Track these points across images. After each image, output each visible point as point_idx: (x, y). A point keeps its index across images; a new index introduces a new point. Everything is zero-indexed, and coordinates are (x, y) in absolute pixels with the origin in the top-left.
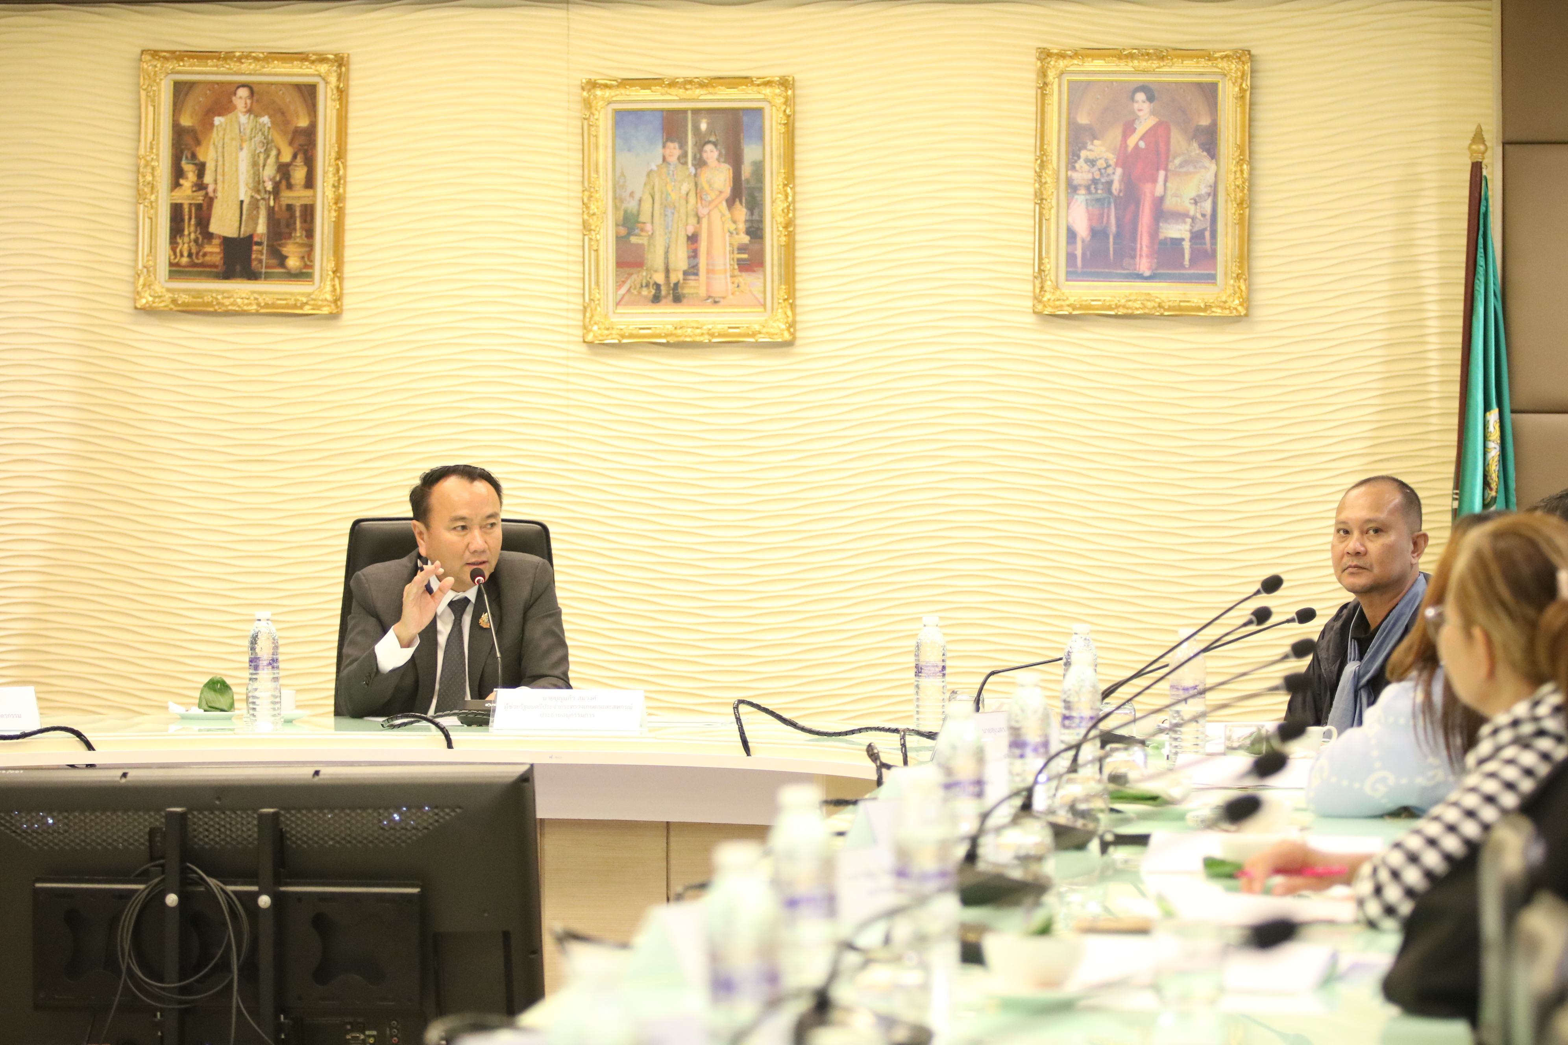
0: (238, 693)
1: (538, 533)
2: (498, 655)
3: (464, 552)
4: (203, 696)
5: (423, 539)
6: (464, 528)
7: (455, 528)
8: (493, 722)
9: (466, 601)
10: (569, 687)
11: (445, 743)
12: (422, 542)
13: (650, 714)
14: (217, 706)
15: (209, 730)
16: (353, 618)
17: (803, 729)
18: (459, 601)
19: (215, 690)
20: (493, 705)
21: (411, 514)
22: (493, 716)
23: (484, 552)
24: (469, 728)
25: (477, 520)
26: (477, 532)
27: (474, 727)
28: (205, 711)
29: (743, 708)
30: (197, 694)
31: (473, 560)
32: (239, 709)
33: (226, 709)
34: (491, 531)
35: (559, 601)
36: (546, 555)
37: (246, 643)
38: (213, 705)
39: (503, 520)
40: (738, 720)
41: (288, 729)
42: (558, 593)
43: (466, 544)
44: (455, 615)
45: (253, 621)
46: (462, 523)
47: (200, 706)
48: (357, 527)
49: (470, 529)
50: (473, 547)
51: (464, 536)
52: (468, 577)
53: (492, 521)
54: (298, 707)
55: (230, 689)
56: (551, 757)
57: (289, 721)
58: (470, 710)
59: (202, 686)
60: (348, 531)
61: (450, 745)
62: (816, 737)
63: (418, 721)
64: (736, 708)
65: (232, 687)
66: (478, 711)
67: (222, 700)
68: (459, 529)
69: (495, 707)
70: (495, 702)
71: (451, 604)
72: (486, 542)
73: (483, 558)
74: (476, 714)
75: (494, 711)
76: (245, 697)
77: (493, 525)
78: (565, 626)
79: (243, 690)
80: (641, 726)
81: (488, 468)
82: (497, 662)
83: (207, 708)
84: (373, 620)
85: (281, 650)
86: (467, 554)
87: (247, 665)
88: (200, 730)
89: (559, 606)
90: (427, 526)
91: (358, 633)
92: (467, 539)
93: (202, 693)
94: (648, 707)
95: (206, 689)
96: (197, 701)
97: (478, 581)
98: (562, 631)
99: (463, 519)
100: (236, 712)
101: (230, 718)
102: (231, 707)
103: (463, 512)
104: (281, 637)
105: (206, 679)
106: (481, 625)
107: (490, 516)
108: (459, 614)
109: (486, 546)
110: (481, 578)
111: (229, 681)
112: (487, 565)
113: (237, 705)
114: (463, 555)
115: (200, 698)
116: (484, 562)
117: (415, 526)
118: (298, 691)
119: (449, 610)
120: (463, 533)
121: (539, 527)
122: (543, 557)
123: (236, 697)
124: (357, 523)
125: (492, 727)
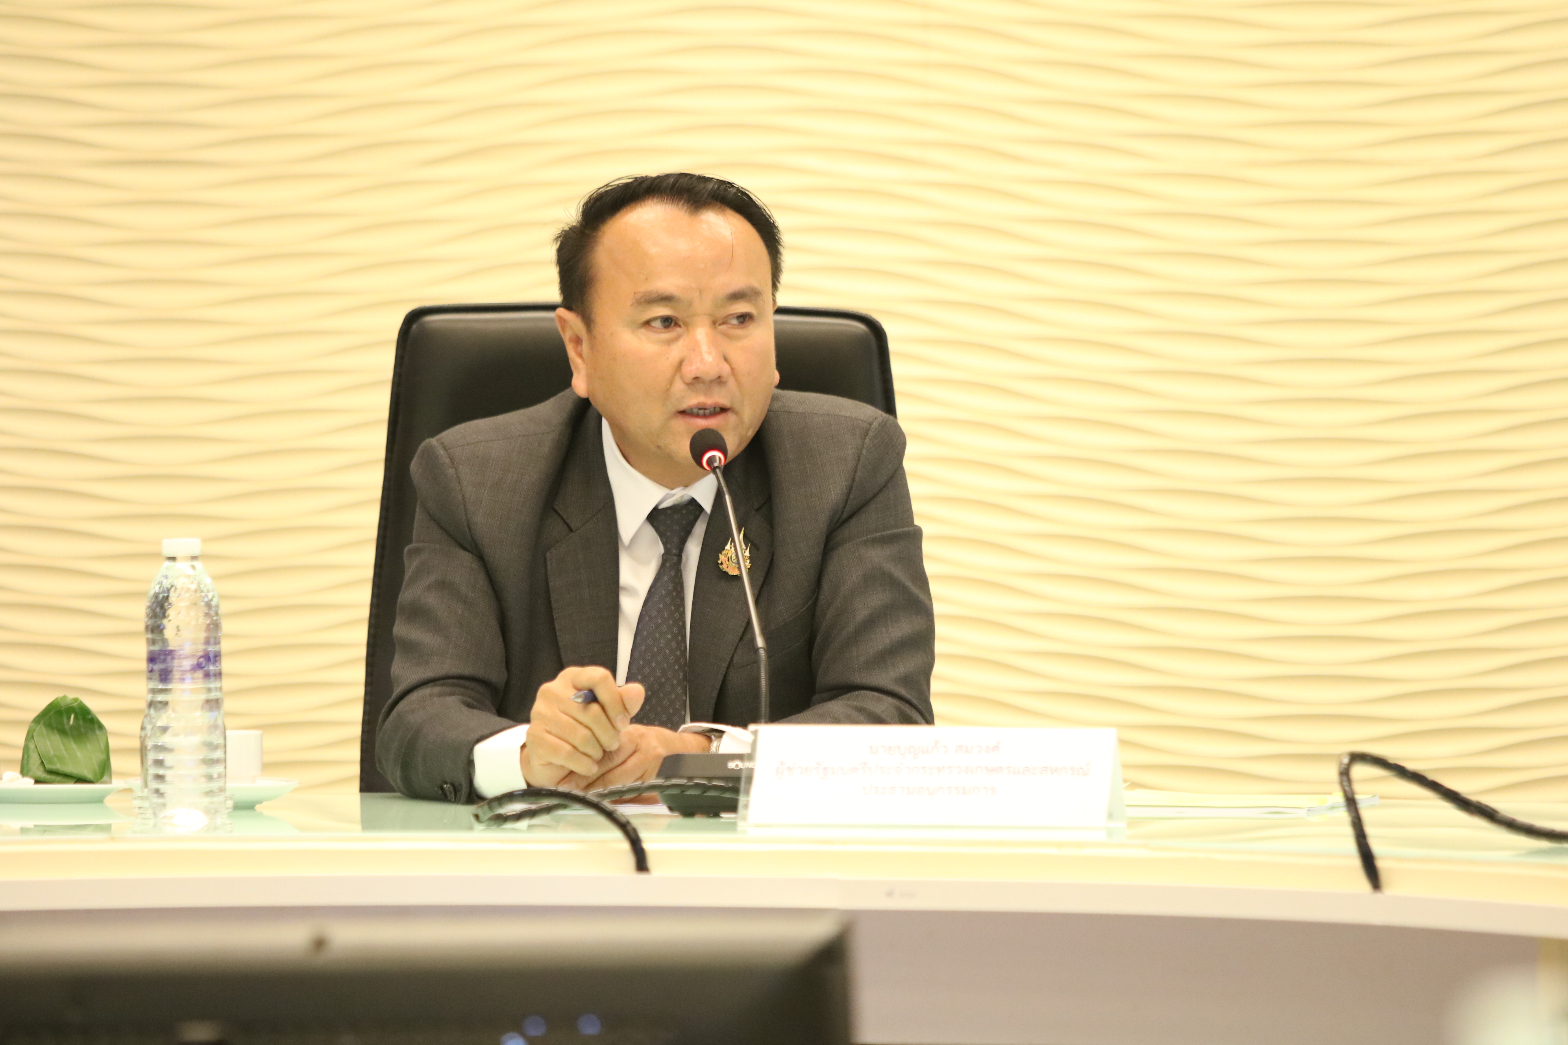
0: (117, 735)
1: (858, 341)
2: (760, 642)
3: (671, 382)
4: (32, 746)
5: (580, 355)
6: (668, 322)
7: (647, 323)
8: (746, 806)
9: (693, 506)
10: (927, 717)
11: (630, 860)
12: (578, 361)
13: (1134, 785)
14: (69, 769)
15: (46, 829)
16: (417, 551)
17: (1512, 825)
18: (674, 508)
19: (62, 732)
20: (747, 765)
21: (553, 294)
22: (747, 792)
23: (719, 380)
24: (689, 821)
25: (704, 306)
26: (702, 333)
27: (699, 820)
28: (37, 781)
29: (1359, 771)
30: (19, 737)
31: (693, 400)
32: (123, 775)
33: (90, 776)
34: (739, 332)
35: (918, 507)
36: (879, 395)
37: (139, 610)
38: (58, 767)
39: (781, 311)
40: (1351, 802)
41: (245, 826)
42: (914, 487)
43: (677, 360)
44: (664, 544)
45: (155, 556)
46: (663, 311)
47: (24, 772)
48: (414, 327)
49: (686, 324)
50: (690, 371)
51: (670, 342)
52: (683, 448)
53: (742, 307)
54: (268, 767)
55: (101, 727)
56: (890, 894)
57: (245, 807)
58: (690, 778)
59: (32, 716)
60: (395, 335)
61: (641, 863)
62: (1544, 844)
63: (564, 807)
64: (1345, 773)
65: (103, 720)
66: (710, 779)
67: (79, 754)
68: (657, 324)
69: (751, 771)
70: (750, 757)
71: (656, 517)
72: (726, 359)
73: (719, 398)
74: (705, 788)
75: (750, 779)
76: (136, 744)
77: (744, 318)
78: (929, 567)
79: (133, 726)
80: (1110, 816)
81: (742, 180)
82: (756, 662)
83: (41, 774)
84: (466, 558)
85: (227, 626)
86: (679, 386)
87: (143, 665)
88: (24, 830)
89: (917, 522)
90: (588, 321)
91: (429, 588)
92: (676, 351)
93: (30, 737)
94: (1126, 766)
95: (41, 729)
96: (19, 754)
97: (711, 461)
98: (922, 580)
99: (666, 299)
100: (117, 783)
101: (98, 800)
102: (104, 771)
103: (667, 284)
104: (223, 597)
105: (41, 702)
106: (724, 567)
107: (737, 296)
108: (676, 540)
109: (725, 369)
110: (717, 454)
111: (93, 704)
112: (731, 418)
113: (116, 763)
114: (667, 392)
115: (26, 749)
116: (723, 410)
117: (562, 320)
118: (266, 728)
119: (650, 531)
120: (667, 335)
121: (861, 327)
122: (870, 401)
123: (113, 743)
124: (414, 317)
125: (744, 818)
